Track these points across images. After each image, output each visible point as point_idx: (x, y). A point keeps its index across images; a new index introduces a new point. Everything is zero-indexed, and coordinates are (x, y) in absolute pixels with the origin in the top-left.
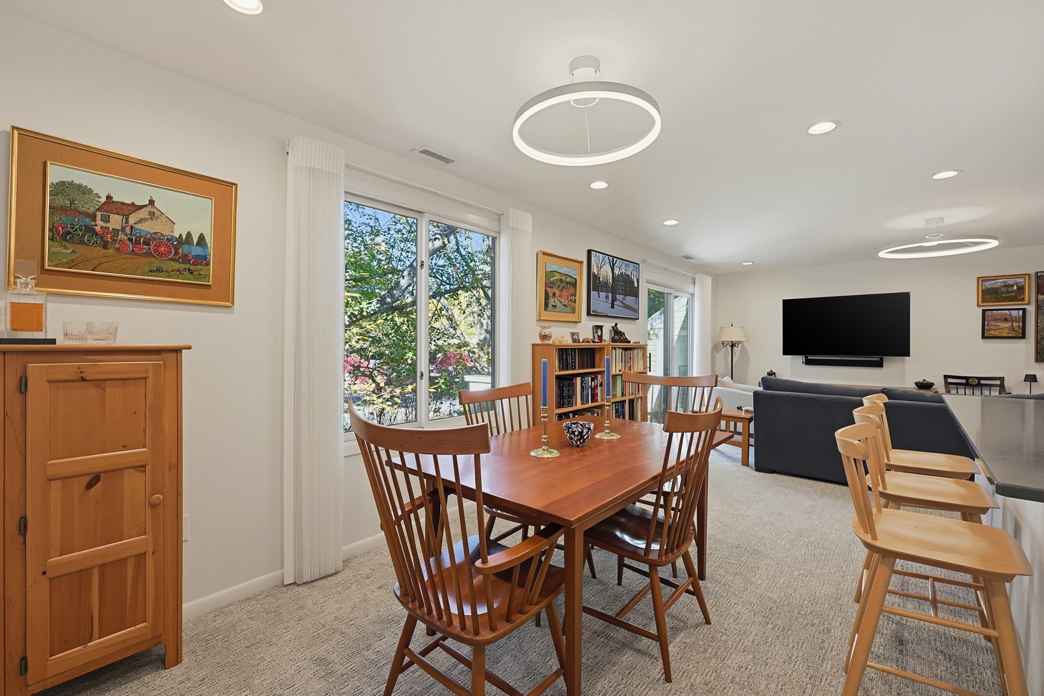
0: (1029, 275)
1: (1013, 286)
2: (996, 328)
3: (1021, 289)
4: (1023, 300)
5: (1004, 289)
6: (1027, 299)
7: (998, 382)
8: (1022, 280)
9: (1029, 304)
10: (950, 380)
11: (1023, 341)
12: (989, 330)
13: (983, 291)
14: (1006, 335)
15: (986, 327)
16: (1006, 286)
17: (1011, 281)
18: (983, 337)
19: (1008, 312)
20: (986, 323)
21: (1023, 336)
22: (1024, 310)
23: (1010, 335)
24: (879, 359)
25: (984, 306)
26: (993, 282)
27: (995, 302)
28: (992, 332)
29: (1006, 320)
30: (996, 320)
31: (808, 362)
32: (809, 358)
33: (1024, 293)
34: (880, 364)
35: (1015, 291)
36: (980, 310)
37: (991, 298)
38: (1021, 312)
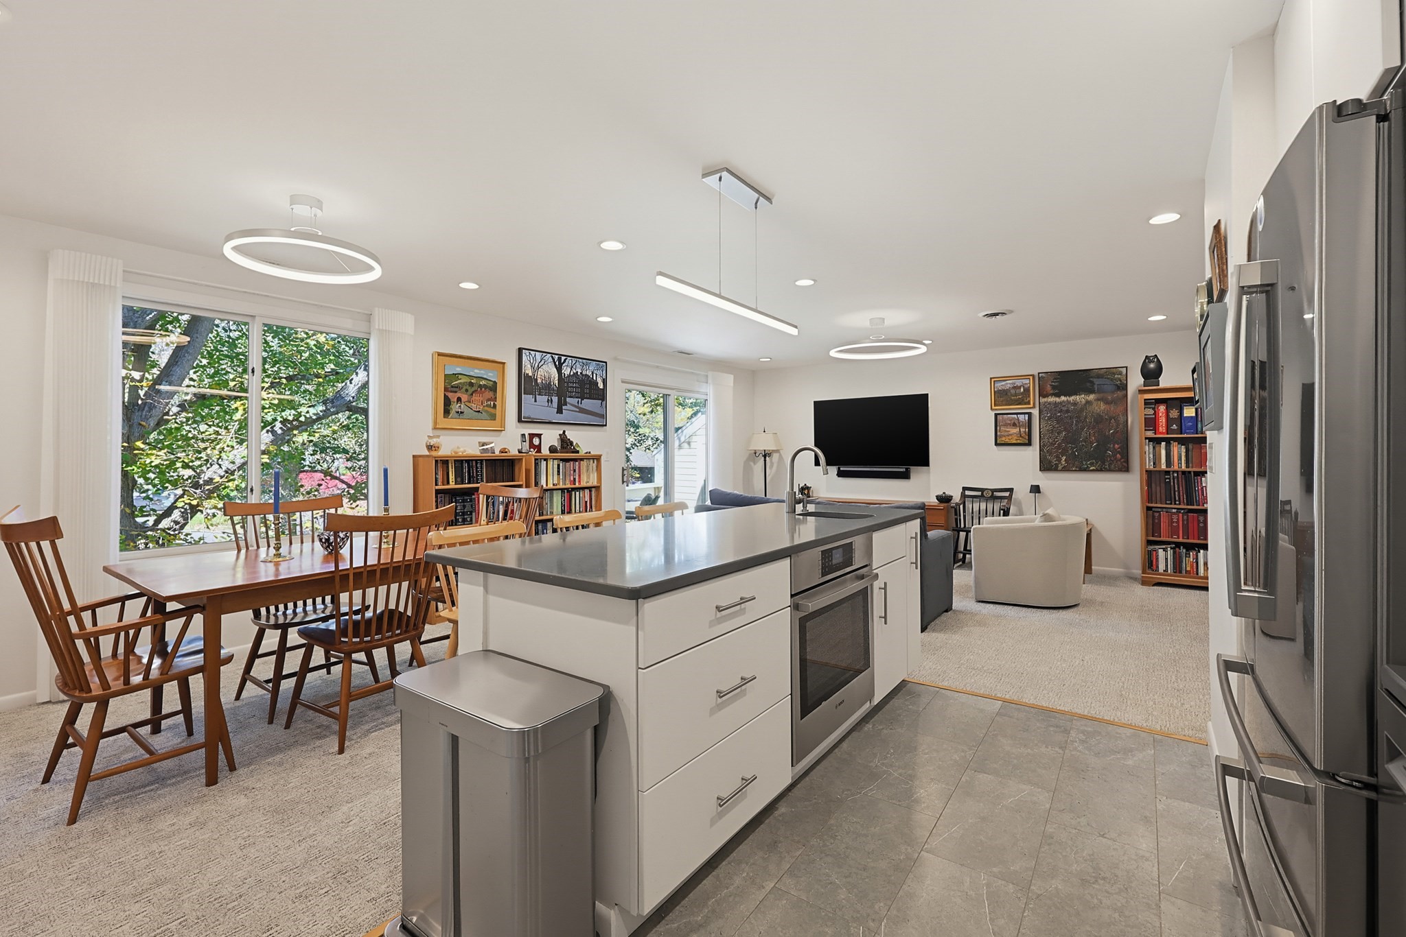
0: (1033, 376)
1: (1020, 387)
2: (1006, 434)
3: (1027, 390)
4: (1029, 403)
5: (1013, 391)
6: (1032, 403)
7: (1007, 494)
8: (1027, 381)
9: (1034, 407)
10: (967, 493)
11: (1030, 448)
12: (1001, 437)
13: (995, 392)
14: (1015, 442)
15: (998, 433)
16: (1014, 388)
17: (1018, 383)
18: (996, 444)
19: (1016, 416)
20: (998, 428)
21: (1029, 444)
22: (1030, 414)
23: (1019, 441)
24: (904, 470)
25: (996, 410)
26: (1003, 383)
27: (1006, 405)
28: (1003, 439)
29: (1014, 425)
30: (1006, 425)
31: (841, 474)
32: (841, 469)
33: (1029, 396)
34: (905, 476)
35: (1022, 393)
36: (993, 414)
37: (1002, 401)
38: (1027, 416)
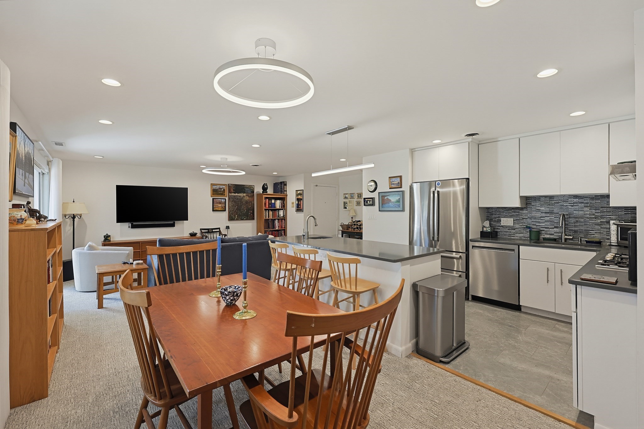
0: (226, 185)
1: (222, 189)
2: (217, 206)
3: (224, 190)
4: (225, 195)
5: (219, 190)
6: (226, 195)
7: (218, 230)
8: (225, 187)
9: (226, 197)
10: (203, 231)
11: (225, 212)
12: (215, 207)
13: (213, 189)
14: (220, 210)
15: (214, 206)
16: (220, 189)
17: (221, 187)
18: (213, 210)
19: (220, 200)
20: (214, 204)
21: (225, 210)
22: (225, 199)
23: (221, 210)
24: (173, 222)
25: (213, 197)
26: (216, 186)
27: (217, 195)
28: (216, 208)
29: (220, 203)
30: (217, 203)
31: (133, 227)
32: (134, 224)
33: (225, 192)
34: (173, 225)
35: (222, 191)
36: (212, 198)
37: (215, 193)
38: (224, 200)
